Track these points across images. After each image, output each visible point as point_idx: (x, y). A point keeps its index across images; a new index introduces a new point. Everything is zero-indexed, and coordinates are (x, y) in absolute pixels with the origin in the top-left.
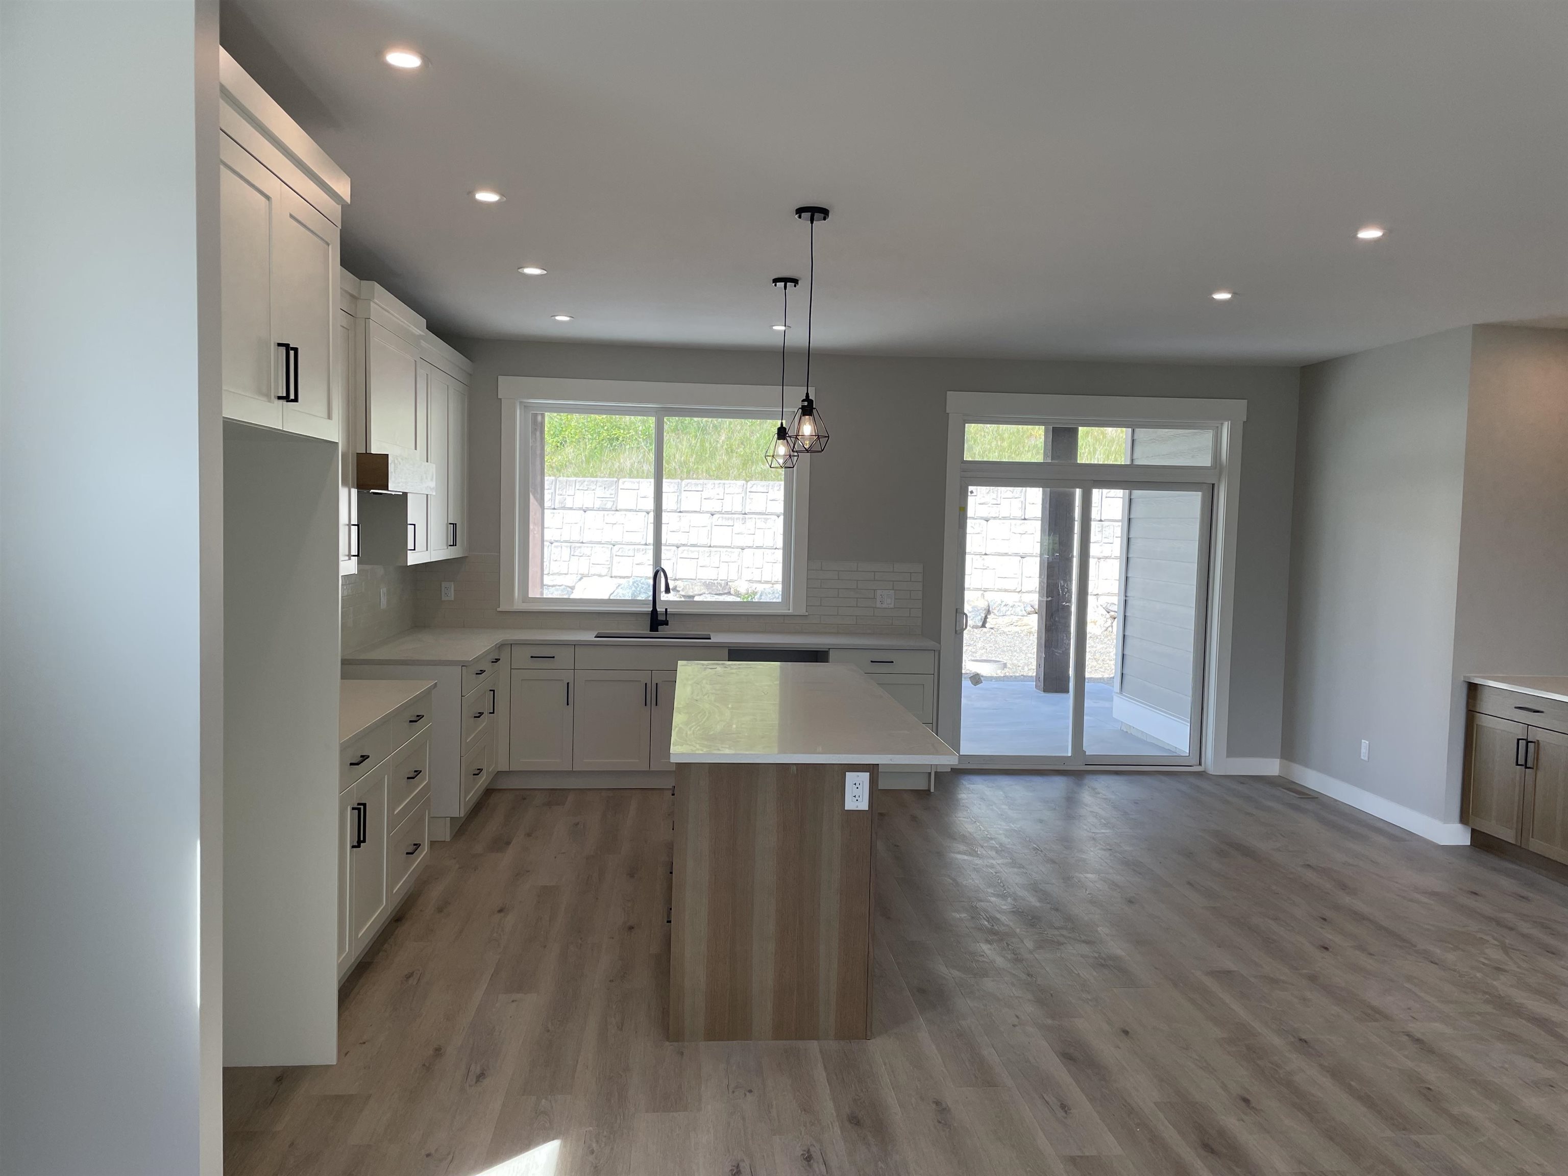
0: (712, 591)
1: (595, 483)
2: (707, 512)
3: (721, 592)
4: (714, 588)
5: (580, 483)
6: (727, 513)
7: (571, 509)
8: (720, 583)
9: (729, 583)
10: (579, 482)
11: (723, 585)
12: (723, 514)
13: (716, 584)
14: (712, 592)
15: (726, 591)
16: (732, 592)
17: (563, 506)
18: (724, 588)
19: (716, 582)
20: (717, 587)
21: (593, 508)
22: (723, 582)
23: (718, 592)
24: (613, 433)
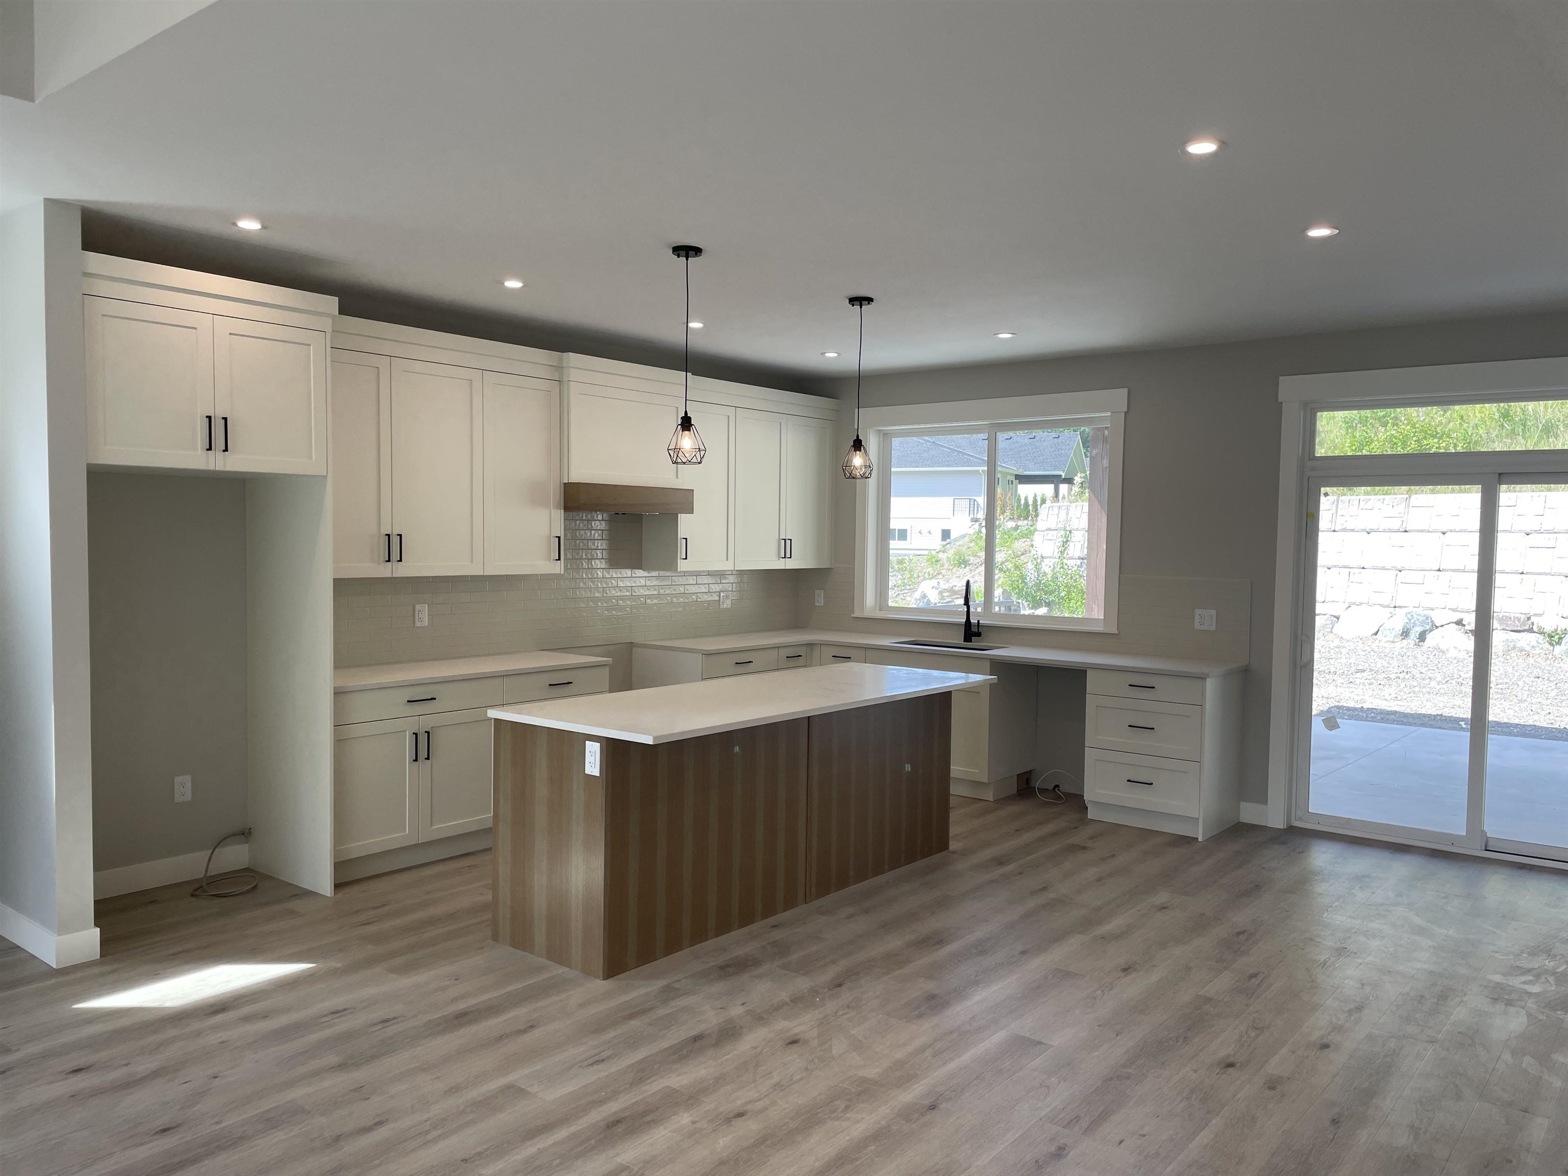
0: (1507, 626)
1: (1382, 501)
2: (1520, 531)
3: (1519, 629)
4: (1509, 623)
5: (1365, 502)
6: (1549, 532)
7: (1352, 530)
8: (1518, 618)
9: (1533, 619)
10: (1364, 500)
11: (1522, 620)
12: (1542, 533)
13: (1512, 618)
14: (1507, 628)
15: (1527, 627)
16: (1535, 629)
17: (1343, 528)
18: (1524, 624)
19: (1512, 616)
20: (1514, 621)
21: (1378, 529)
22: (1523, 617)
23: (1515, 628)
24: (1425, 443)
